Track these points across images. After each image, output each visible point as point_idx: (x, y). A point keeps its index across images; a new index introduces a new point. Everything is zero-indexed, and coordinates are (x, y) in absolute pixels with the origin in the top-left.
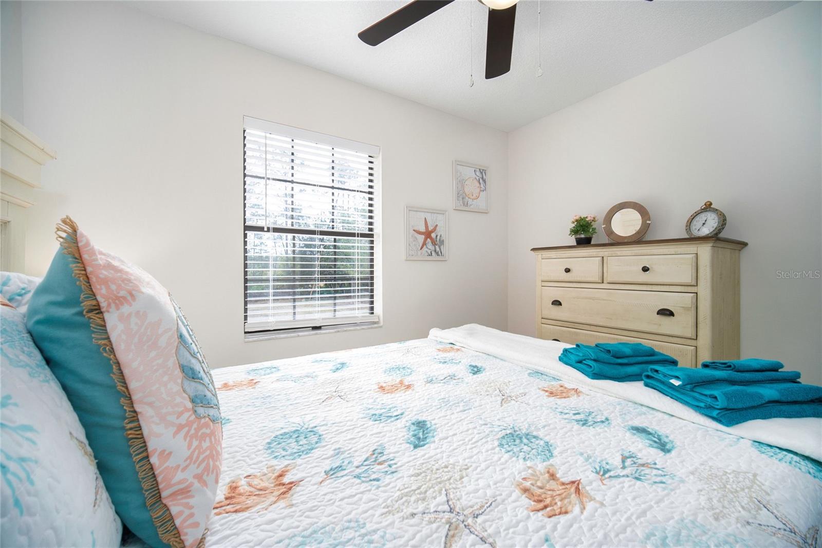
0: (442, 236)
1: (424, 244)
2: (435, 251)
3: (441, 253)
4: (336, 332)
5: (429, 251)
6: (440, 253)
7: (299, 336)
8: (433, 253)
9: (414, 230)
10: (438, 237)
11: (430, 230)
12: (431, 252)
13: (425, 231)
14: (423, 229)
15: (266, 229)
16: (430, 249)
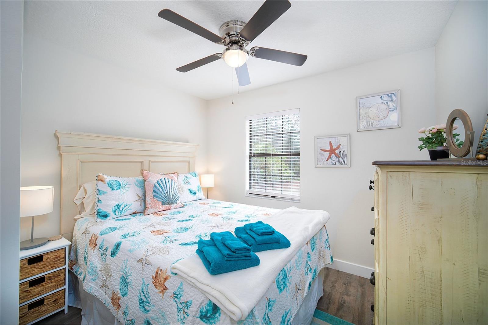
0: (345, 151)
1: (330, 157)
2: (339, 161)
3: (345, 163)
4: (276, 200)
5: (334, 162)
6: (343, 162)
7: (262, 198)
8: (337, 163)
9: (321, 150)
10: (342, 153)
11: (334, 148)
12: (335, 162)
13: (330, 149)
14: (328, 148)
15: (253, 156)
16: (334, 161)
